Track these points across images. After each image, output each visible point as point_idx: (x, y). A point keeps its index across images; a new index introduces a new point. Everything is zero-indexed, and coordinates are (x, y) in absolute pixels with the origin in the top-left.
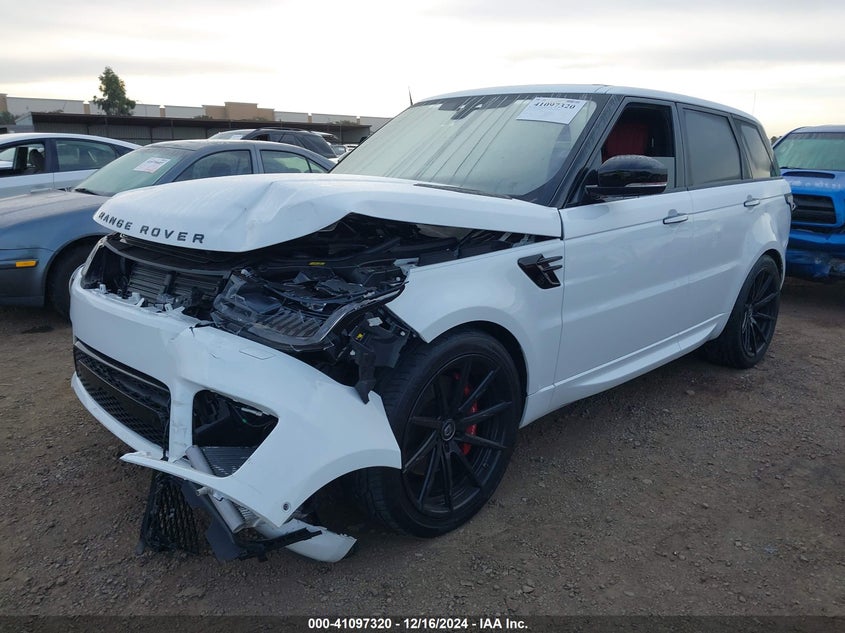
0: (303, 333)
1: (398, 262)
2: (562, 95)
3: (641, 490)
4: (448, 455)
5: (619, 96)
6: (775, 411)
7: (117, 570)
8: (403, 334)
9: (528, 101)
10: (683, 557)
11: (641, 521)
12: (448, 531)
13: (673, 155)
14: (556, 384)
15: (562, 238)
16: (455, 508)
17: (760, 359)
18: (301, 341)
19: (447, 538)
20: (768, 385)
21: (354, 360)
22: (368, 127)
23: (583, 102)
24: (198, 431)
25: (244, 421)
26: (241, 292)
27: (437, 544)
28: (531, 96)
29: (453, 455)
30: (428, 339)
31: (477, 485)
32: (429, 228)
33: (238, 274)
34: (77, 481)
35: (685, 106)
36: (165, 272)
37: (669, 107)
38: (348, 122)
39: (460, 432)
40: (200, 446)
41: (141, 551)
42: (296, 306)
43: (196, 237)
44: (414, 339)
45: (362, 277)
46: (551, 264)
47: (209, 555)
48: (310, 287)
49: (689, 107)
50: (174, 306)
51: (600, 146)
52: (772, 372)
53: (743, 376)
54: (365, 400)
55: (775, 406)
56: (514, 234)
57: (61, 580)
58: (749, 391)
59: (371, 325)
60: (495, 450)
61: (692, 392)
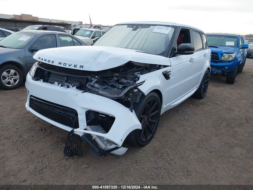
0: (116, 94)
1: (136, 73)
2: (164, 26)
3: (188, 132)
4: (146, 125)
5: (179, 27)
6: (212, 110)
7: (59, 163)
8: (140, 93)
9: (154, 27)
10: (204, 147)
11: (192, 139)
12: (146, 145)
13: (190, 43)
14: (167, 105)
15: (170, 66)
16: (148, 139)
17: (205, 96)
18: (116, 96)
19: (146, 147)
20: (208, 103)
21: (129, 101)
22: (71, 24)
23: (170, 28)
24: (88, 121)
25: (100, 118)
26: (96, 82)
27: (144, 148)
28: (155, 25)
29: (147, 125)
30: (146, 95)
31: (151, 132)
32: (136, 63)
33: (95, 78)
34: (32, 139)
35: (192, 29)
36: (64, 76)
37: (189, 30)
38: (63, 23)
39: (148, 119)
40: (90, 126)
41: (64, 157)
42: (113, 86)
43: (80, 67)
44: (143, 94)
45: (129, 78)
46: (169, 73)
47: (84, 156)
48: (117, 81)
49: (193, 29)
50: (73, 86)
51: (176, 41)
52: (208, 99)
53: (202, 101)
54: (132, 112)
55: (211, 108)
56: (159, 65)
57: (45, 167)
58: (204, 105)
59: (135, 91)
60: (155, 123)
61: (191, 106)
